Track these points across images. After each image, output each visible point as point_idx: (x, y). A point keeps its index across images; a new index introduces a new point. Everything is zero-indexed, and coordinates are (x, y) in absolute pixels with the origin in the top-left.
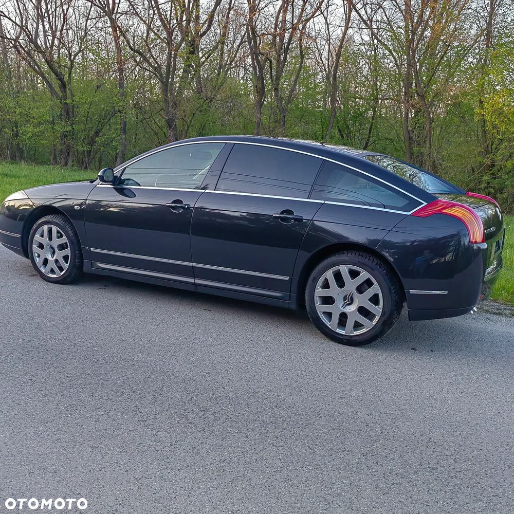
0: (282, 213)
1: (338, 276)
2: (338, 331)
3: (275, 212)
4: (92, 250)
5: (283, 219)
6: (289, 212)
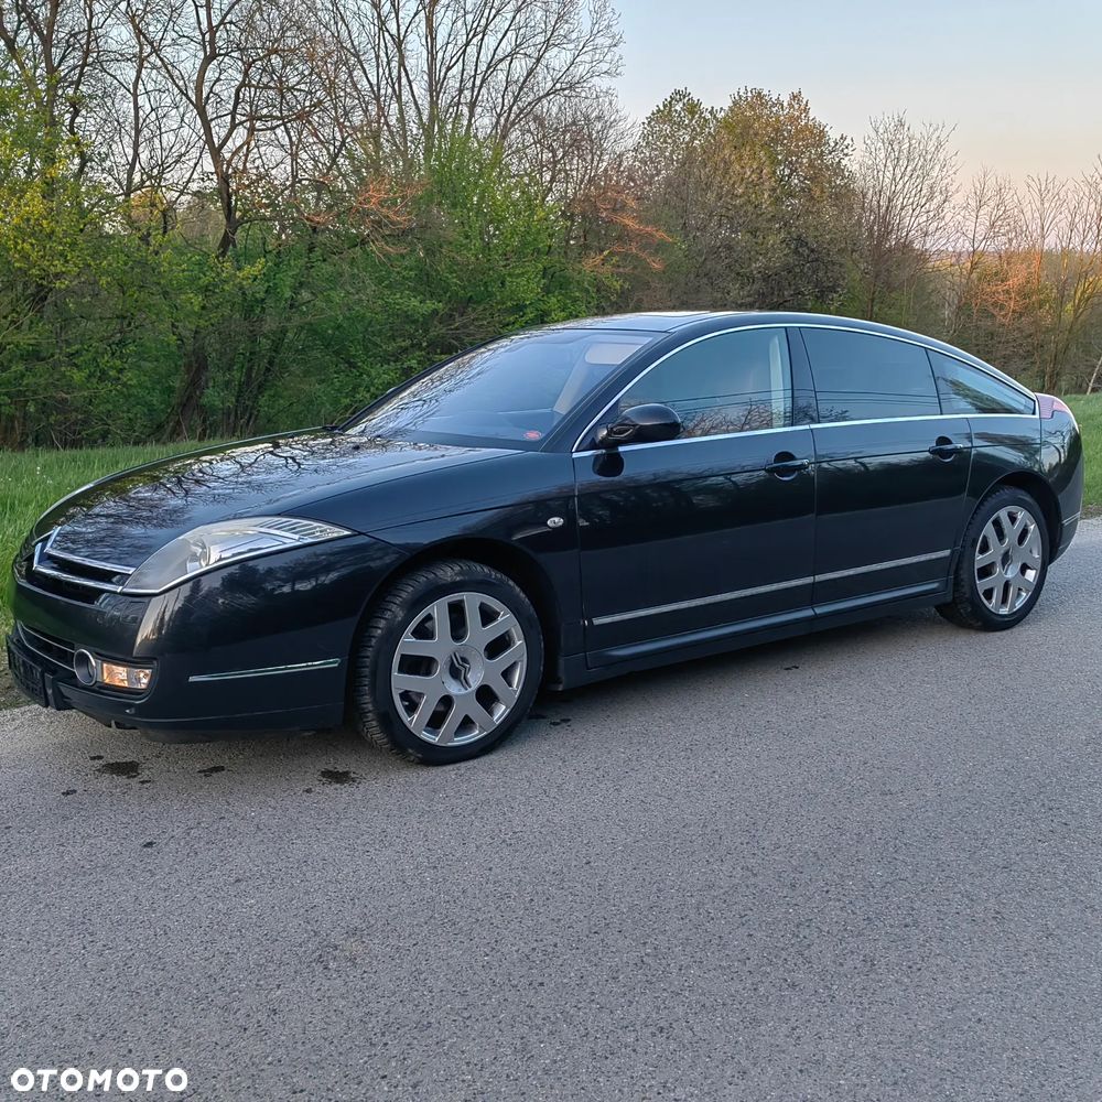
0: (938, 442)
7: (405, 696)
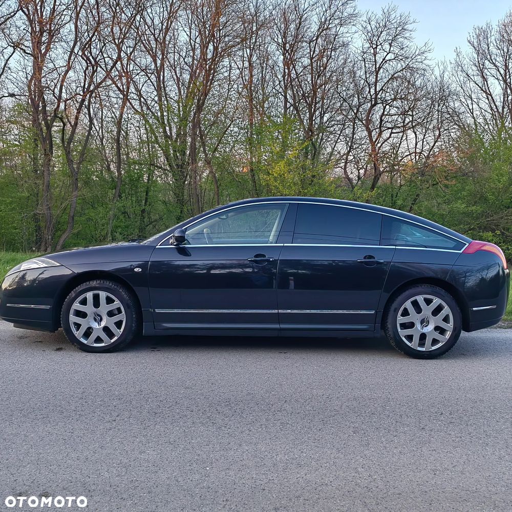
0: (365, 258)
1: (415, 304)
2: (419, 349)
3: (360, 258)
4: (157, 311)
5: (366, 263)
6: (371, 257)
7: (76, 324)
